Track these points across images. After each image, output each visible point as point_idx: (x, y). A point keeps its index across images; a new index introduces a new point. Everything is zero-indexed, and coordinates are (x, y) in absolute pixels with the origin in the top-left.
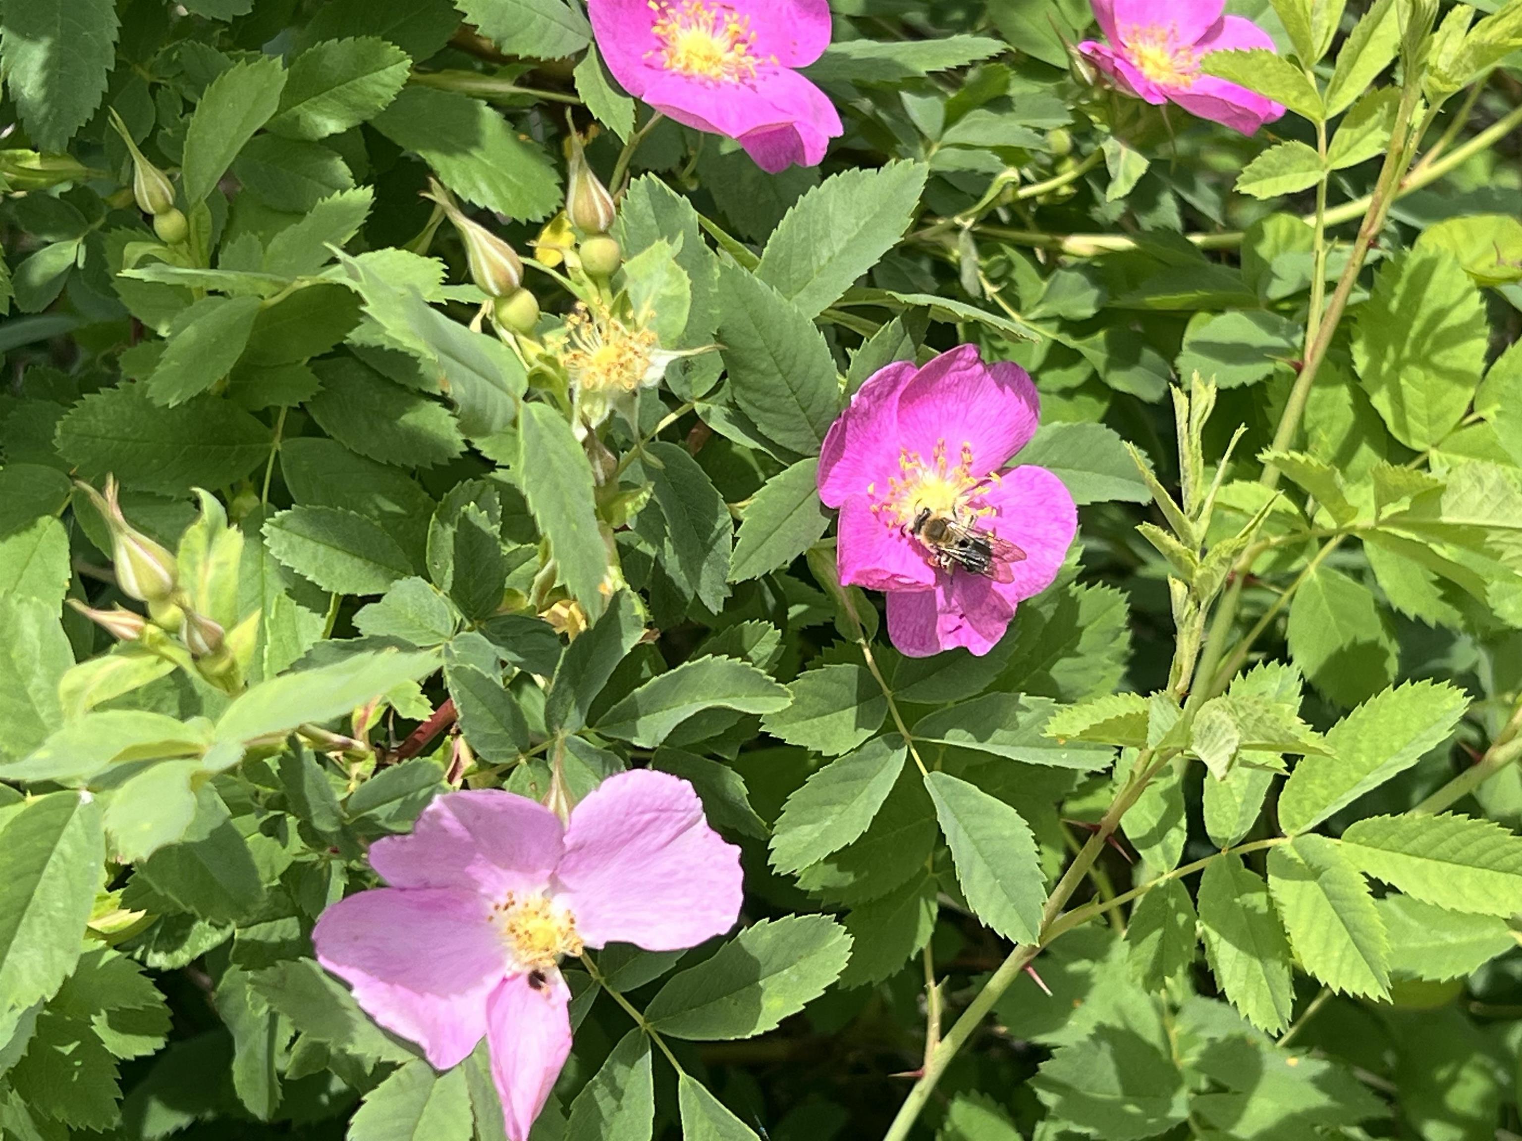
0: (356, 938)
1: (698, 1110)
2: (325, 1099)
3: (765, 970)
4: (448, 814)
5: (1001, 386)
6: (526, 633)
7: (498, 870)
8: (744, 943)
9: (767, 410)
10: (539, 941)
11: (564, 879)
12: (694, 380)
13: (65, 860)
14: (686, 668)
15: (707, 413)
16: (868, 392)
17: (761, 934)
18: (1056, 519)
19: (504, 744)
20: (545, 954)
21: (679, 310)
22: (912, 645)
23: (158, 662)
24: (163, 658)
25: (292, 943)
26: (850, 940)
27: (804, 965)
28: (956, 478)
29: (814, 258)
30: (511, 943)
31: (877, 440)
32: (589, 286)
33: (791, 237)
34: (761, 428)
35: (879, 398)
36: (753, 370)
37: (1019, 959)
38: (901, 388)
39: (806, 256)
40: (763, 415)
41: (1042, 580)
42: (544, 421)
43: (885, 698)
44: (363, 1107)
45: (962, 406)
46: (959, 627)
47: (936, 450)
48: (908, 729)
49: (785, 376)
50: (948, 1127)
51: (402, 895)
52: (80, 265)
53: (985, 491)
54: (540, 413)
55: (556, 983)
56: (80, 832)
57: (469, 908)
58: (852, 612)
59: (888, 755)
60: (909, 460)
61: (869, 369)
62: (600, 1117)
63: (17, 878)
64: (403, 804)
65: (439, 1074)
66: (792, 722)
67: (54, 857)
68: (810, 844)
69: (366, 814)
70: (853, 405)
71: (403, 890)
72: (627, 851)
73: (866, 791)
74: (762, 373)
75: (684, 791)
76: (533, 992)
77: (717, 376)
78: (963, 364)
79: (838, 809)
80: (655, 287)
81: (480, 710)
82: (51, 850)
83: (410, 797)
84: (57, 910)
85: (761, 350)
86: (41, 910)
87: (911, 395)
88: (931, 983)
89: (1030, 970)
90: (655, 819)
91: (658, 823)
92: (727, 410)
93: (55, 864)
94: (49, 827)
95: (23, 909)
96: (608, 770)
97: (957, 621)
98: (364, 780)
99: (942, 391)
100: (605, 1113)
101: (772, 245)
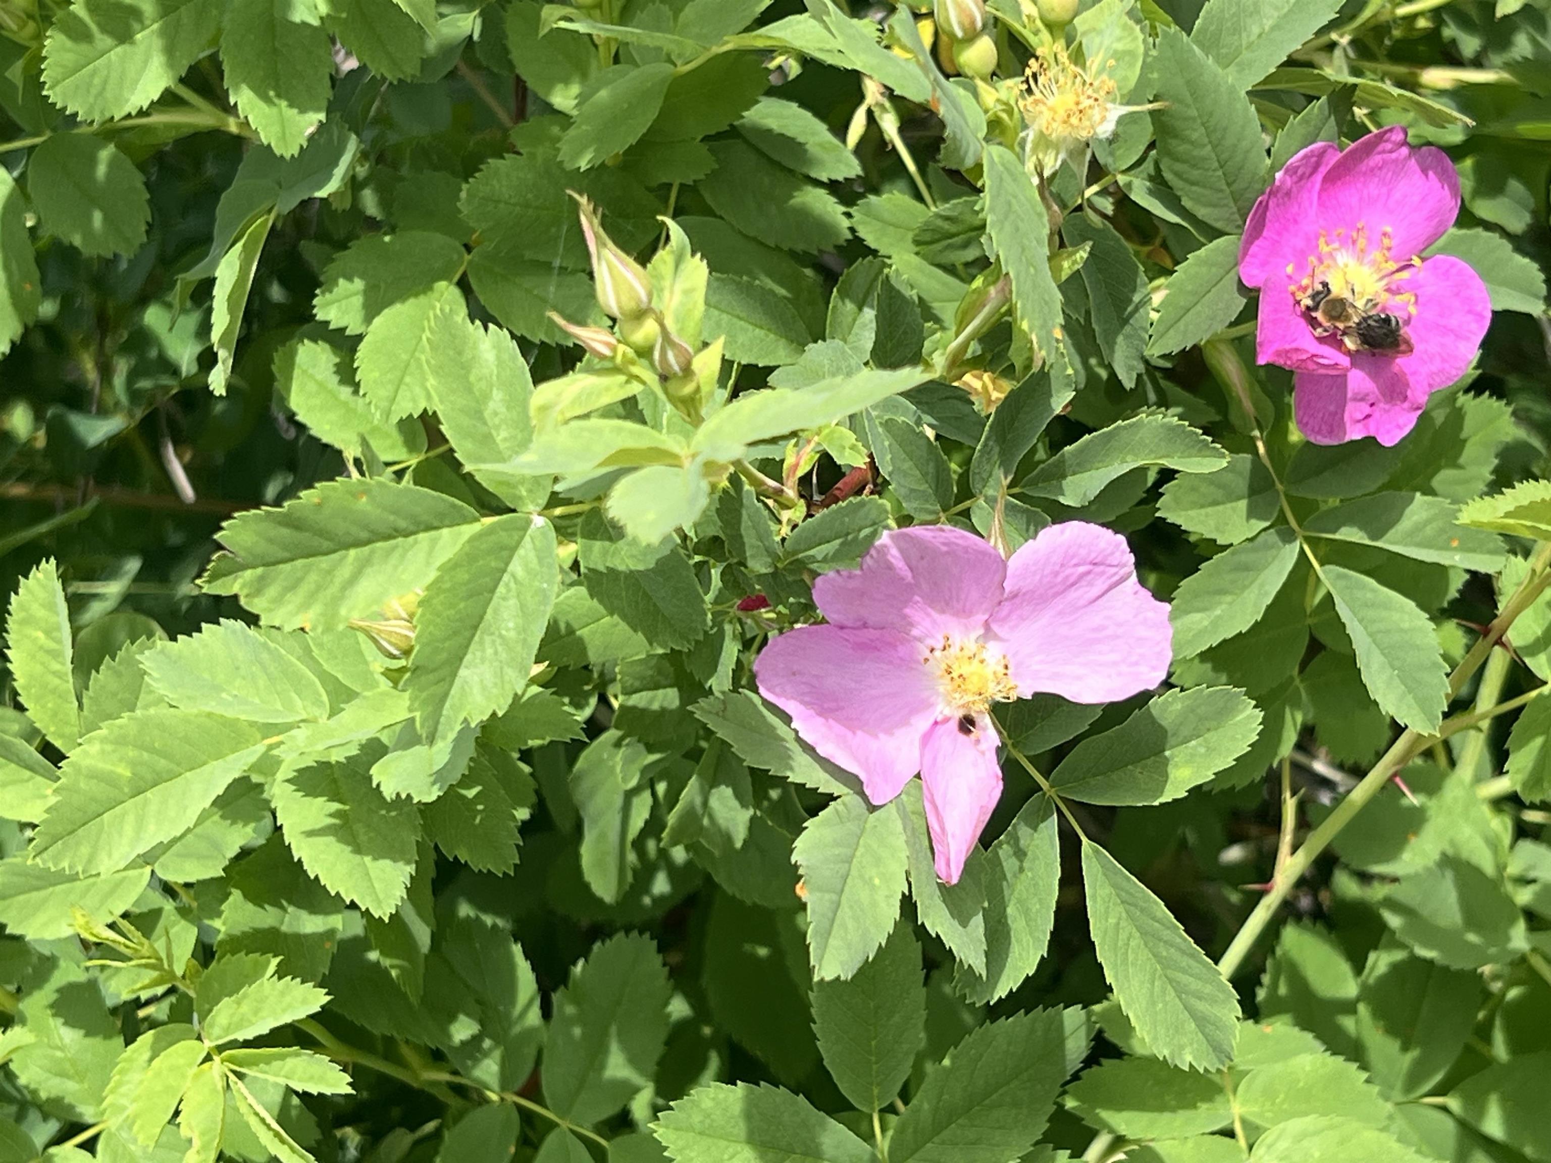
0: (794, 674)
1: (1100, 875)
2: (647, 900)
3: (1171, 741)
4: (894, 551)
5: (1424, 171)
6: (941, 399)
7: (935, 615)
8: (1155, 712)
9: (1193, 184)
10: (973, 684)
11: (995, 627)
12: (1118, 153)
13: (516, 581)
14: (1118, 427)
15: (1129, 185)
16: (1291, 171)
17: (1171, 703)
18: (1470, 312)
19: (927, 501)
20: (977, 698)
21: (1131, 65)
22: (1319, 432)
23: (627, 382)
24: (633, 377)
25: (671, 711)
26: (1260, 714)
27: (1212, 737)
28: (1373, 263)
29: (1244, 35)
30: (944, 686)
31: (1296, 222)
32: (1045, 35)
33: (1222, 11)
34: (1186, 202)
35: (1301, 178)
36: (1185, 140)
37: (1387, 768)
38: (1323, 170)
39: (1237, 30)
40: (1187, 187)
41: (1454, 372)
42: (1003, 165)
43: (1277, 491)
44: (804, 833)
45: (1384, 190)
46: (1368, 416)
47: (1354, 234)
48: (1300, 526)
49: (1214, 147)
50: (1279, 951)
51: (841, 633)
52: (476, 37)
53: (1405, 275)
54: (1001, 156)
55: (984, 729)
56: (532, 555)
57: (902, 650)
58: (1248, 405)
59: (1279, 549)
60: (1327, 244)
61: (1293, 149)
62: (1004, 877)
63: (470, 596)
64: (842, 544)
65: (873, 809)
66: (1187, 510)
67: (506, 577)
68: (1200, 632)
69: (801, 556)
70: (1277, 183)
71: (842, 628)
72: (1060, 604)
73: (1259, 581)
74: (1192, 143)
75: (1118, 545)
76: (962, 737)
77: (1142, 148)
78: (1389, 146)
79: (1229, 598)
80: (1106, 43)
81: (907, 465)
82: (504, 571)
83: (850, 537)
84: (508, 630)
85: (1194, 119)
86: (492, 629)
87: (1332, 178)
88: (1287, 794)
89: (1398, 780)
90: (1089, 573)
91: (1089, 577)
92: (1148, 184)
93: (507, 585)
94: (502, 548)
95: (476, 628)
96: (1032, 528)
97: (1367, 410)
98: (795, 526)
99: (1365, 174)
100: (1009, 876)
101: (1205, 19)
